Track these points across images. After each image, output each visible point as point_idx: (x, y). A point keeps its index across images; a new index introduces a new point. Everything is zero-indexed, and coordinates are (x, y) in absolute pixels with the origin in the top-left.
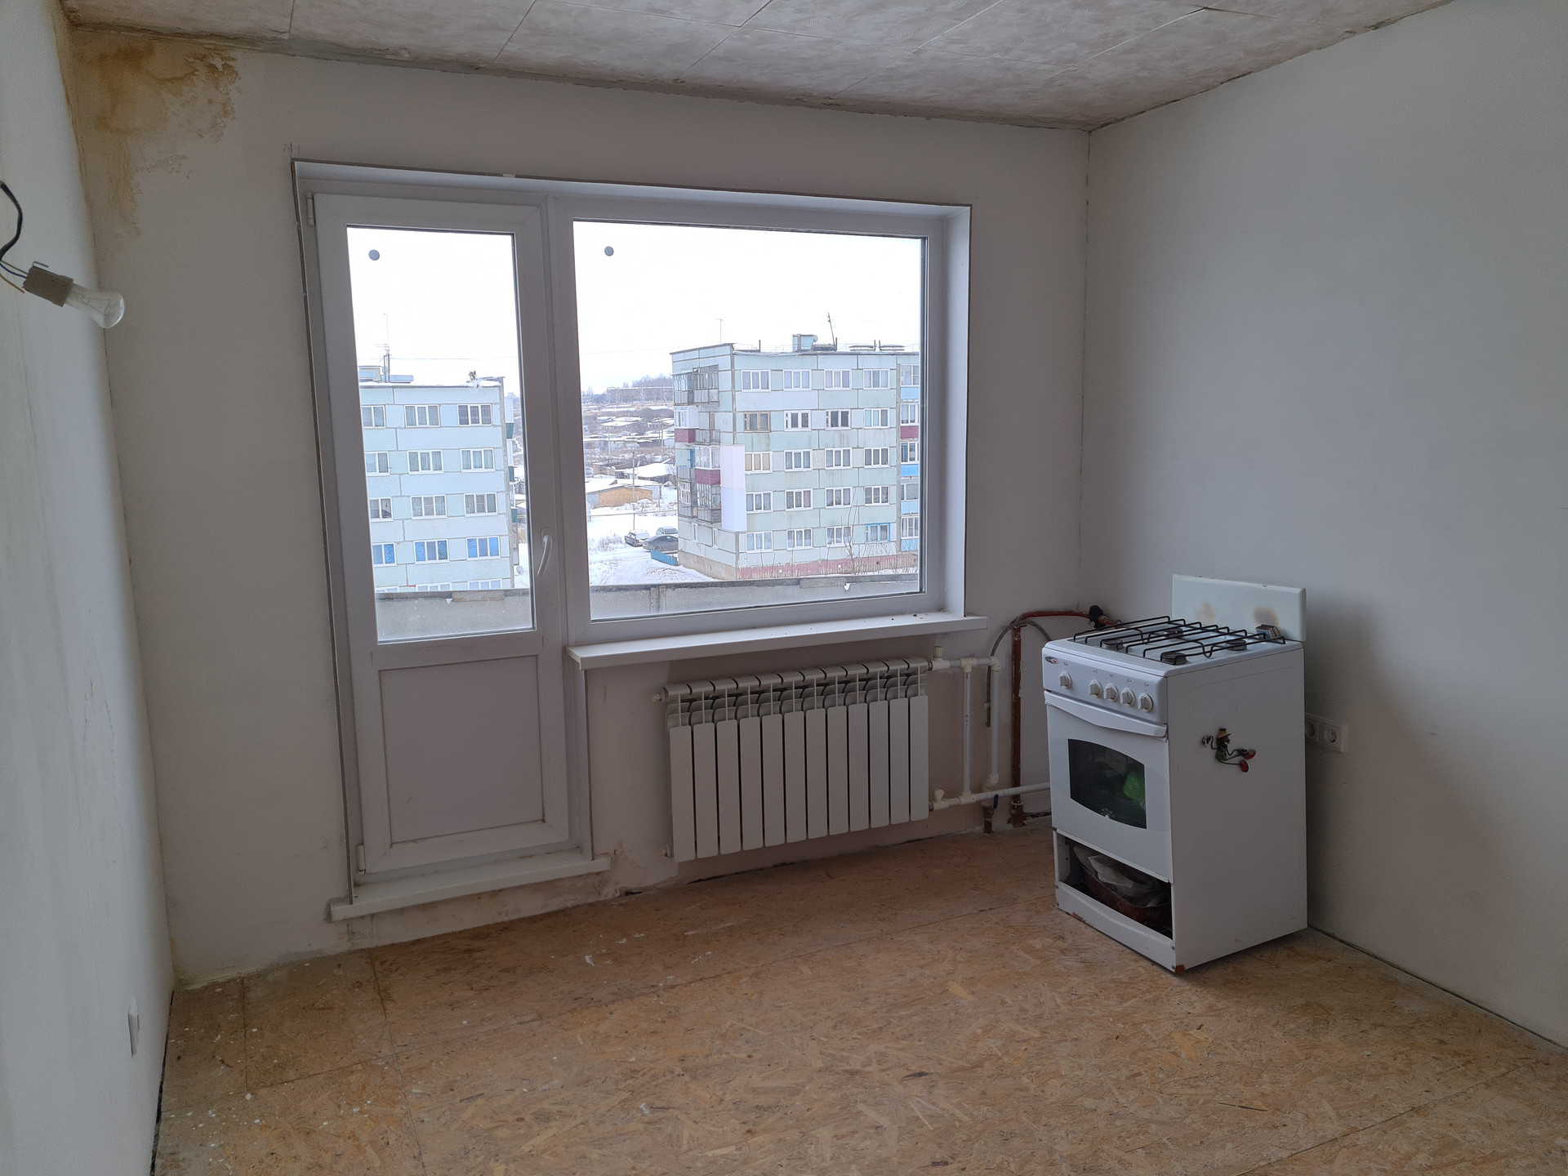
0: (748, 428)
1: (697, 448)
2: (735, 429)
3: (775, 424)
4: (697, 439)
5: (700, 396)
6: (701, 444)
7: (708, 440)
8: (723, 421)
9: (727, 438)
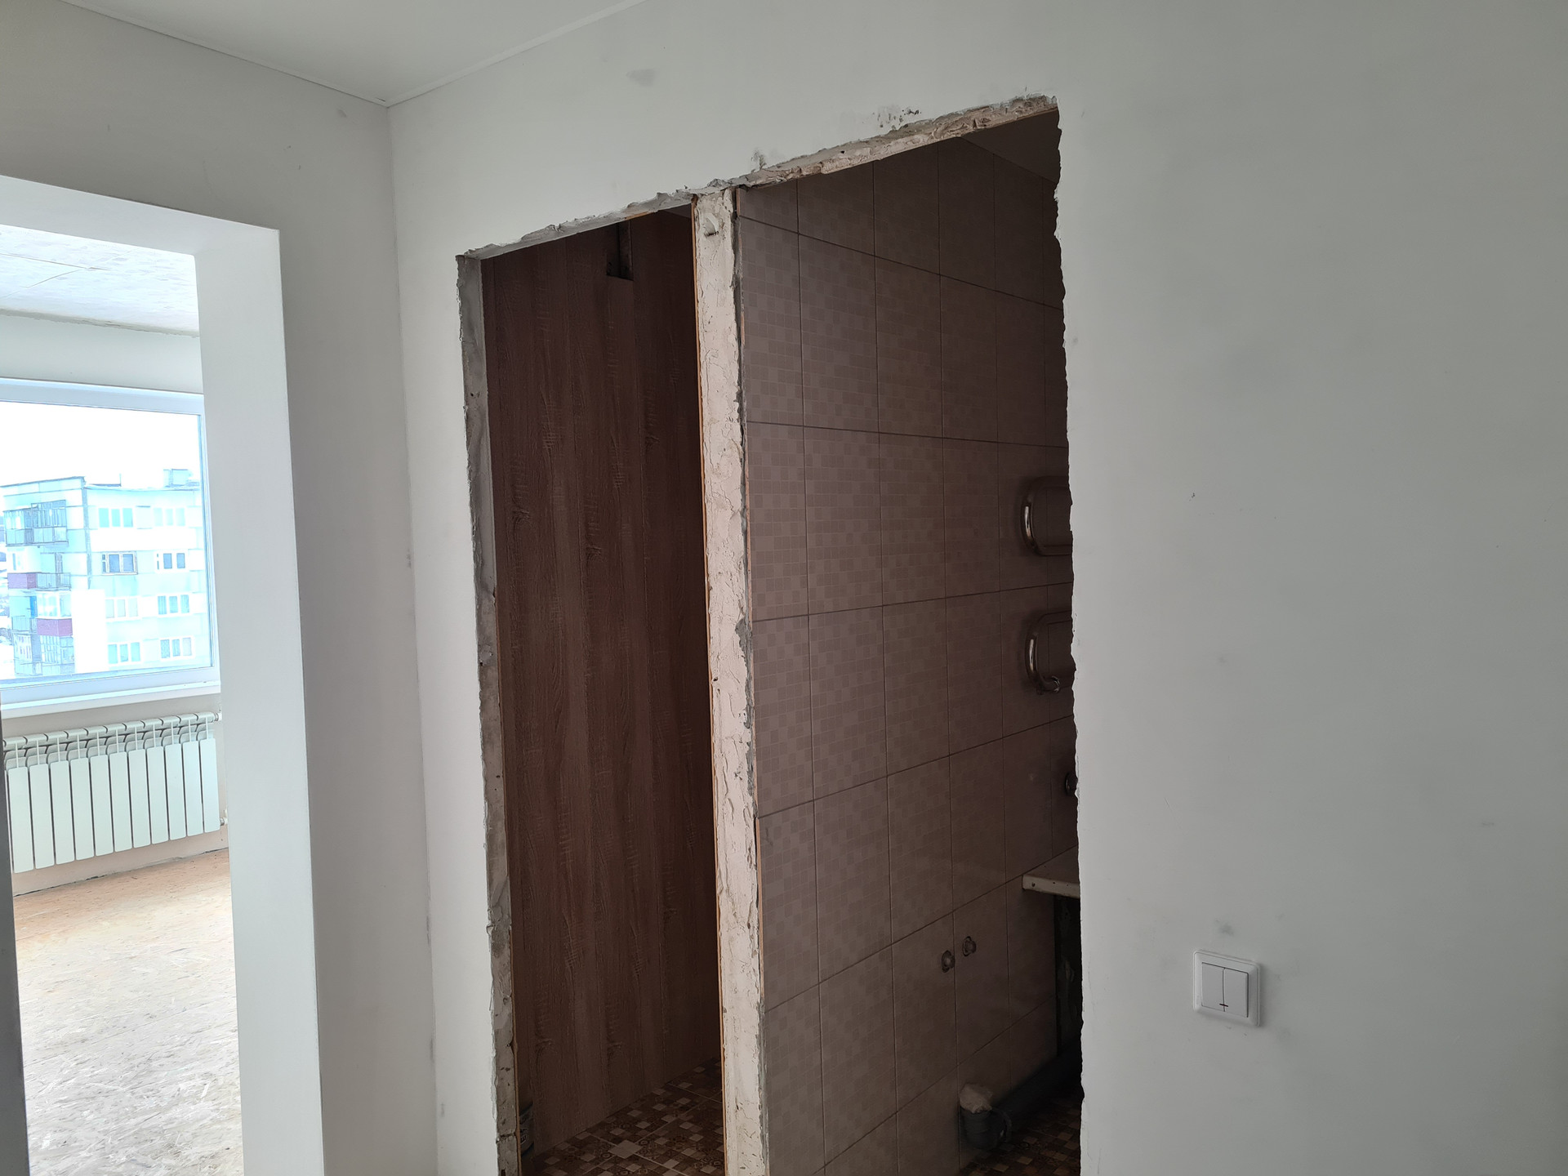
0: (108, 570)
1: (39, 595)
2: (89, 570)
3: (142, 563)
4: (40, 584)
5: (40, 534)
6: (46, 589)
7: (54, 585)
8: (74, 563)
9: (79, 583)
